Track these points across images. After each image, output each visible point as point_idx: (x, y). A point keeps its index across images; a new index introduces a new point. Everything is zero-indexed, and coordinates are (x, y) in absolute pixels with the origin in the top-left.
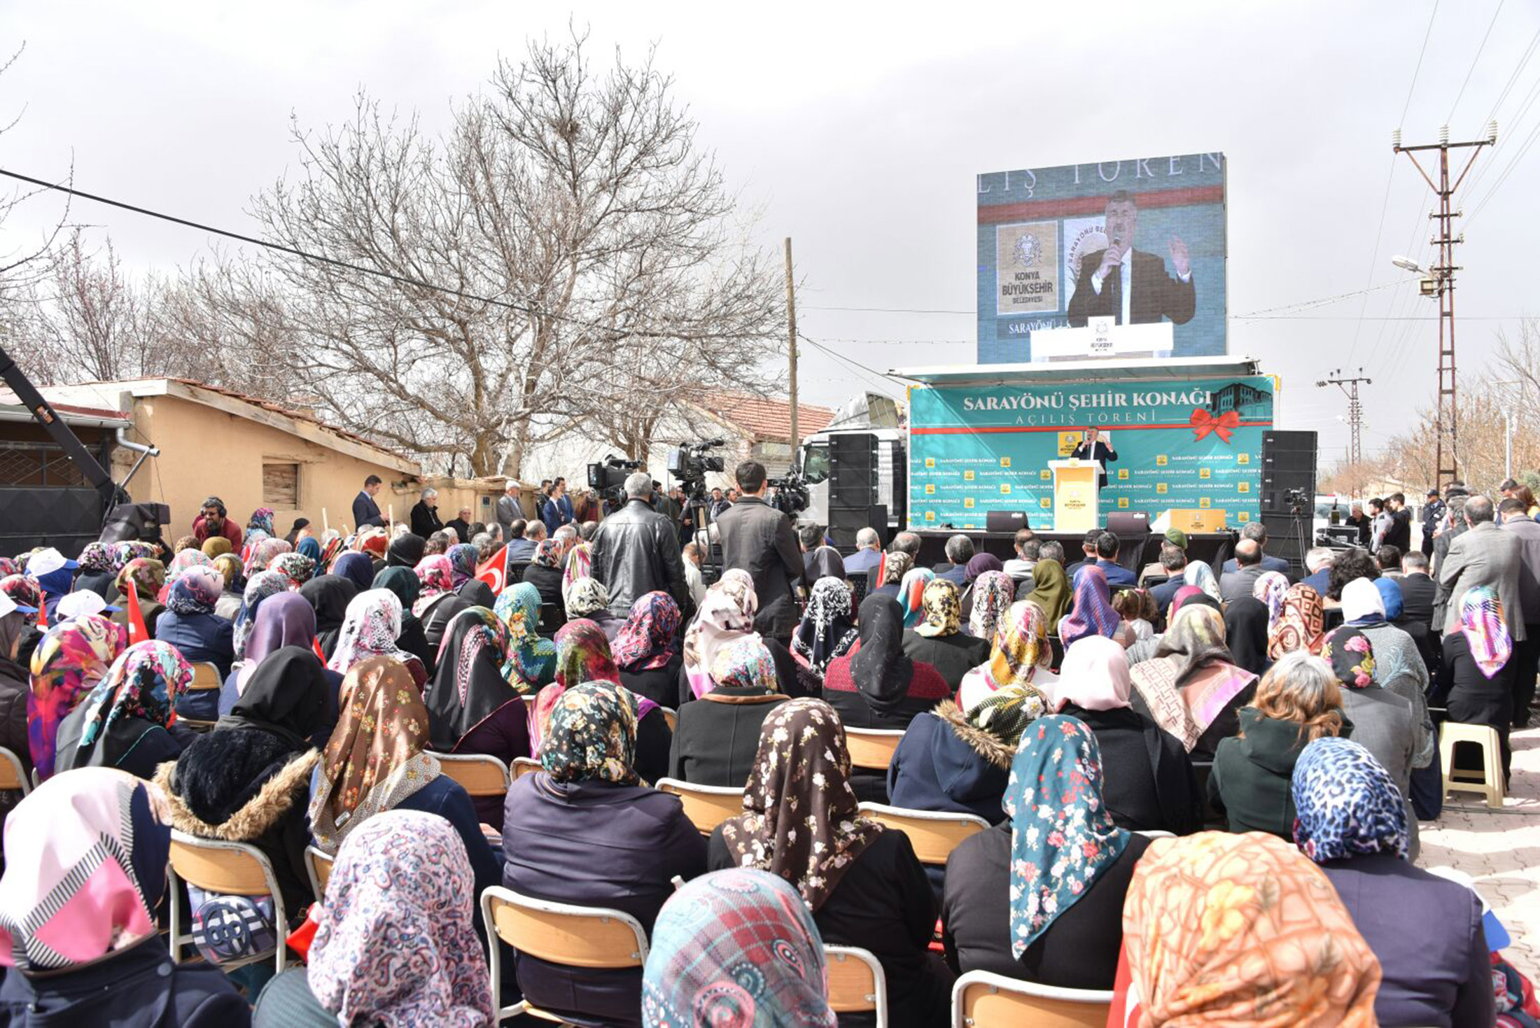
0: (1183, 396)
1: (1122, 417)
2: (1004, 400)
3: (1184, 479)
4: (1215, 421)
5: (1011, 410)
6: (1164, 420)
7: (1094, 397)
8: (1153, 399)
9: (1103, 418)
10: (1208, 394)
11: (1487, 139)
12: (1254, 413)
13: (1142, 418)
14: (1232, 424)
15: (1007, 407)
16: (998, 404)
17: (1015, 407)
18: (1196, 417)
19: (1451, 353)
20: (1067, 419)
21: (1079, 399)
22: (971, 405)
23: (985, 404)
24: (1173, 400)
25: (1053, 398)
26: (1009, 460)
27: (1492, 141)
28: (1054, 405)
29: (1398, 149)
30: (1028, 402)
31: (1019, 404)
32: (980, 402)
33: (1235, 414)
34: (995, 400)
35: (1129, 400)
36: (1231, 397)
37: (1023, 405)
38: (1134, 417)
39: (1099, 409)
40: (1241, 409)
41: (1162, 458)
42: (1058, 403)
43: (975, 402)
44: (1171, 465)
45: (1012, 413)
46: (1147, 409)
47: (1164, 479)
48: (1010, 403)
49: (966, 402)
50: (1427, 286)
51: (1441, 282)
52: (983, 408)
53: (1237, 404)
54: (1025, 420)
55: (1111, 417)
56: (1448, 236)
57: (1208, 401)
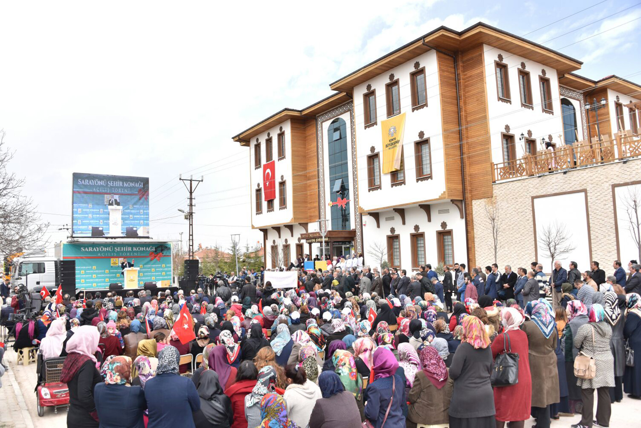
0: (147, 248)
1: (130, 254)
2: (95, 248)
3: (147, 272)
4: (156, 255)
5: (97, 251)
6: (142, 255)
7: (122, 248)
8: (139, 249)
9: (124, 254)
10: (154, 248)
11: (201, 180)
12: (166, 253)
13: (136, 254)
14: (160, 256)
15: (96, 250)
16: (92, 250)
17: (98, 250)
18: (151, 253)
19: (192, 235)
20: (114, 254)
21: (118, 249)
22: (84, 250)
23: (88, 250)
24: (144, 249)
25: (110, 248)
26: (95, 267)
27: (202, 181)
28: (110, 250)
29: (180, 179)
30: (102, 249)
31: (99, 250)
32: (86, 248)
33: (161, 253)
34: (92, 248)
35: (132, 249)
36: (160, 249)
37: (100, 250)
38: (133, 254)
39: (123, 251)
40: (163, 252)
41: (141, 266)
42: (111, 250)
43: (85, 249)
45: (97, 252)
46: (137, 252)
47: (142, 272)
48: (97, 250)
49: (82, 248)
50: (187, 217)
51: (190, 216)
52: (87, 250)
53: (162, 250)
54: (101, 255)
55: (127, 254)
56: (192, 204)
57: (154, 250)
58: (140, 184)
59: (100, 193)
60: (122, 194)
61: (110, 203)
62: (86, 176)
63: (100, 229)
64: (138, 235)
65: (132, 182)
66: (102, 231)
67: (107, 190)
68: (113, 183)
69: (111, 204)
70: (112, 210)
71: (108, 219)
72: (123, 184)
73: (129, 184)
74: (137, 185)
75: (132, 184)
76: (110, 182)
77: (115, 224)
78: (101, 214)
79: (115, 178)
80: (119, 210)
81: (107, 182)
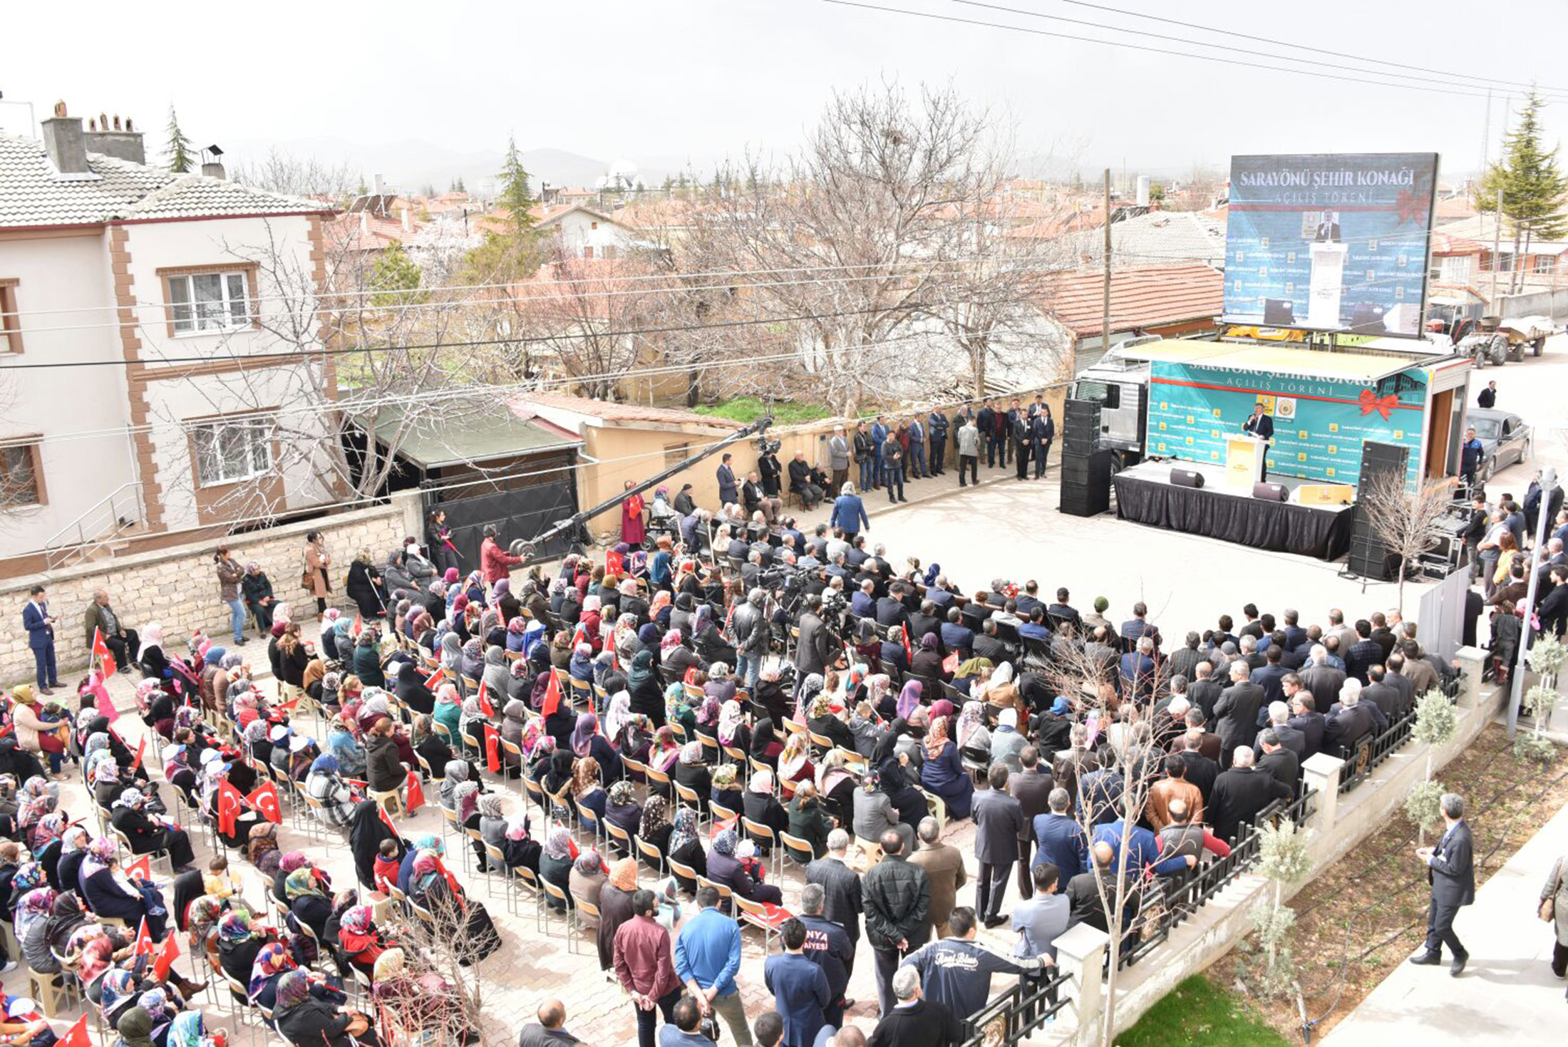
3: (1347, 444)
4: (1378, 401)
6: (1339, 396)
12: (1410, 399)
14: (1392, 405)
18: (1365, 395)
20: (1264, 385)
26: (1219, 411)
33: (1394, 397)
36: (1394, 384)
38: (1315, 389)
39: (1289, 380)
40: (1400, 394)
41: (1333, 426)
44: (1340, 432)
46: (1326, 385)
47: (1335, 442)
53: (1397, 390)
54: (1234, 382)
55: (1297, 388)
58: (1405, 175)
59: (1293, 209)
60: (1351, 209)
61: (1319, 234)
62: (1260, 162)
63: (1287, 306)
64: (1385, 328)
65: (1380, 169)
66: (1289, 311)
67: (1310, 197)
68: (1327, 177)
69: (1321, 238)
70: (1320, 254)
71: (1306, 280)
72: (1355, 180)
73: (1372, 177)
74: (1396, 180)
75: (1381, 178)
76: (1319, 176)
77: (1324, 293)
78: (1291, 266)
79: (1332, 163)
80: (1338, 254)
81: (1312, 175)
